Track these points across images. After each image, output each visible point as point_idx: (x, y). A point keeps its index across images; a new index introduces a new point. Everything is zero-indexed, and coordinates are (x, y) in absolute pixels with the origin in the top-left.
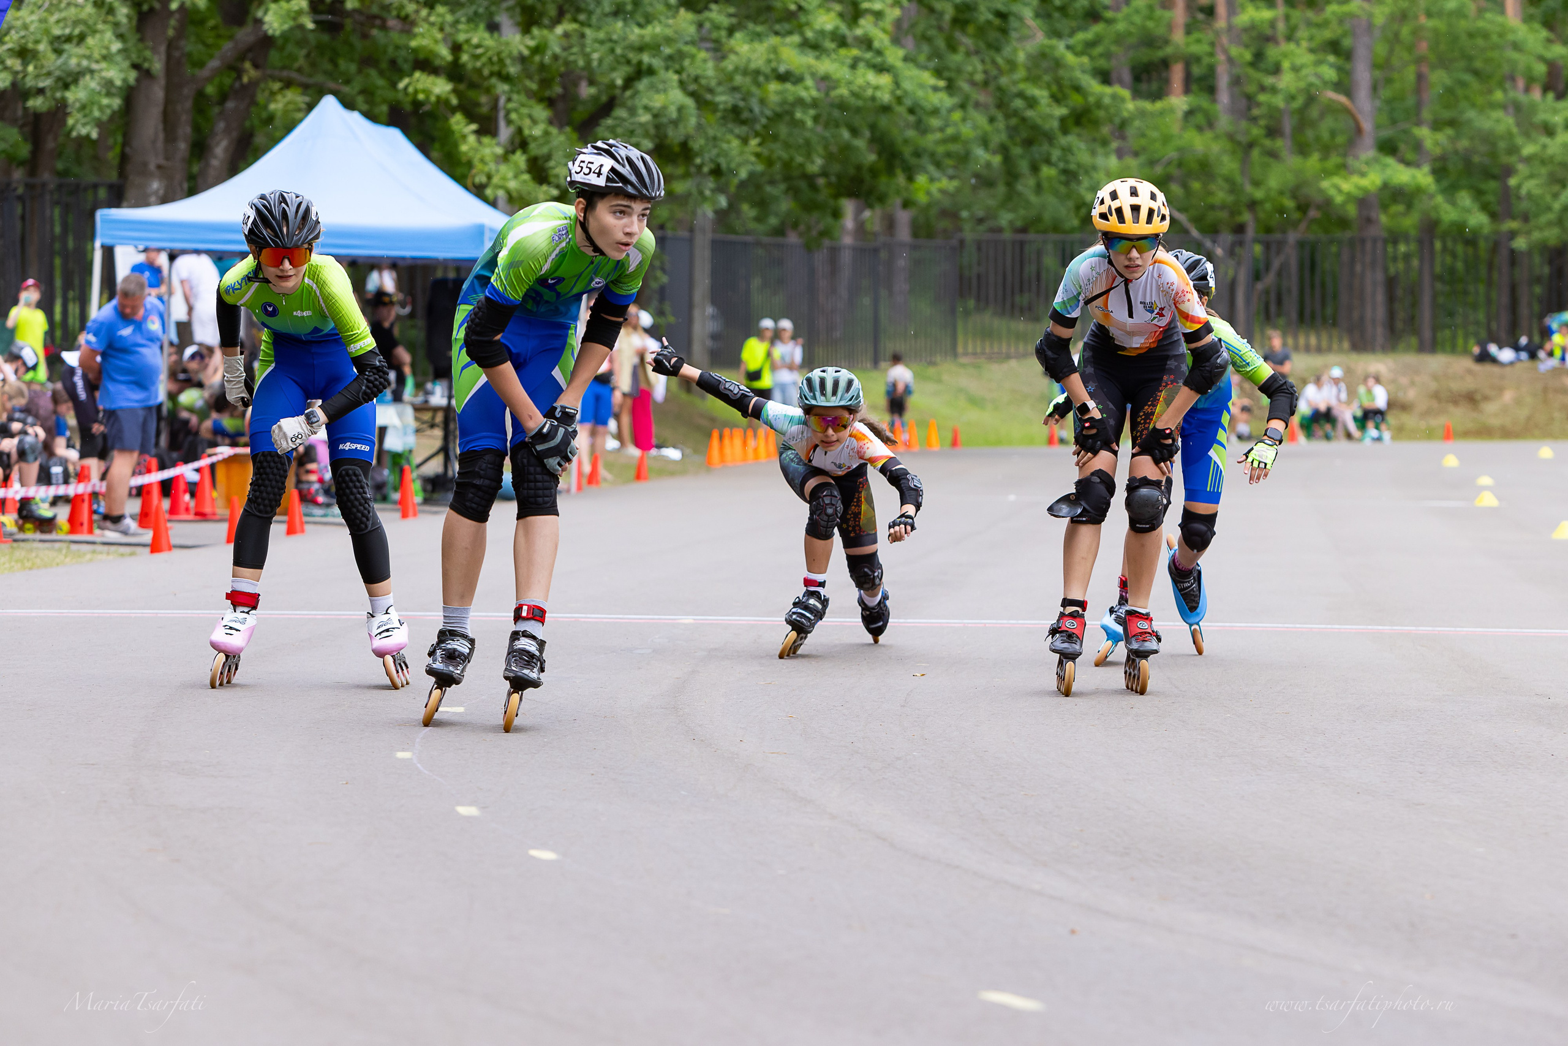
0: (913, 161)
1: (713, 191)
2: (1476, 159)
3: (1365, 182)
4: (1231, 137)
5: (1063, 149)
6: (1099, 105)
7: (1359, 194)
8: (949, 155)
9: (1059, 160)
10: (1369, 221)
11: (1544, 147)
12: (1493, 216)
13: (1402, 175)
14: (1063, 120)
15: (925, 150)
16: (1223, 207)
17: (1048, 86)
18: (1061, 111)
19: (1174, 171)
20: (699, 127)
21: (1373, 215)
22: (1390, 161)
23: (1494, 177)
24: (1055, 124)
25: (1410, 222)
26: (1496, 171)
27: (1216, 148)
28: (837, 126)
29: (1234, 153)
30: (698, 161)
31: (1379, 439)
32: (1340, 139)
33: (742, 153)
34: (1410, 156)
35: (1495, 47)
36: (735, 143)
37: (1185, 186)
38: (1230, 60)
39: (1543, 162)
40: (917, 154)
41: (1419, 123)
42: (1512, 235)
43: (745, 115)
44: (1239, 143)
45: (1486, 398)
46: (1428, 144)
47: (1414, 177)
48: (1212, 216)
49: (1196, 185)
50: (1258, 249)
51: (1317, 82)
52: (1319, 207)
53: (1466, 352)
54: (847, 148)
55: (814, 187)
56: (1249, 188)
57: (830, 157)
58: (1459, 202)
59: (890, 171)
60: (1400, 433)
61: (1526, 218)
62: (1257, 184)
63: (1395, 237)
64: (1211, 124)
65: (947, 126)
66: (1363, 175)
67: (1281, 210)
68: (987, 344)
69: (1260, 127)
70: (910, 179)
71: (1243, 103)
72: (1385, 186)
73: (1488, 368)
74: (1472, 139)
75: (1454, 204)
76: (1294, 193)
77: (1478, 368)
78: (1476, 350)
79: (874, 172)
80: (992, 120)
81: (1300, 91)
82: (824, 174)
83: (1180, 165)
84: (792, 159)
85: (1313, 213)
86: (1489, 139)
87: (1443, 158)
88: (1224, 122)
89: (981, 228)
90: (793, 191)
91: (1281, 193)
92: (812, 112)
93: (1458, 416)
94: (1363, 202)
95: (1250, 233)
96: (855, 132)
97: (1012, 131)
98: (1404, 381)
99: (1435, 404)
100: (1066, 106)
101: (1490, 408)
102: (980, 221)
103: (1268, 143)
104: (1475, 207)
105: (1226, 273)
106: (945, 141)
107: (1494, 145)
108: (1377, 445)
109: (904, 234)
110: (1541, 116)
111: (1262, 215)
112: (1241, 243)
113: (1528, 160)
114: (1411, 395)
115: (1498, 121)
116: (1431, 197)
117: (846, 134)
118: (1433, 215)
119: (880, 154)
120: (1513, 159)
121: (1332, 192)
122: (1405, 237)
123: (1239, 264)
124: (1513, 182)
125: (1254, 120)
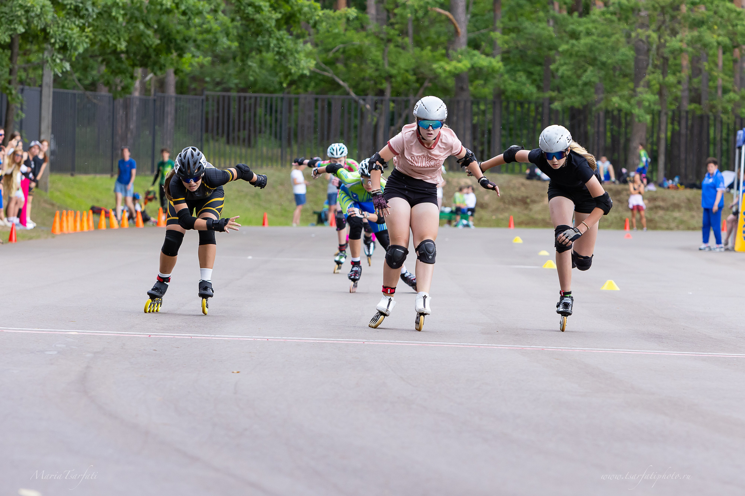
0: (183, 44)
1: (61, 60)
2: (529, 52)
3: (460, 65)
4: (376, 35)
5: (278, 39)
7: (457, 72)
8: (204, 41)
10: (462, 89)
11: (573, 46)
12: (539, 88)
13: (484, 61)
15: (190, 38)
16: (370, 79)
19: (340, 56)
20: (54, 20)
21: (465, 87)
22: (476, 52)
23: (539, 64)
24: (273, 23)
25: (488, 91)
26: (540, 60)
27: (367, 42)
28: (137, 21)
29: (378, 46)
30: (53, 41)
31: (467, 226)
32: (443, 39)
33: (80, 36)
34: (488, 50)
36: (76, 30)
37: (346, 65)
39: (571, 55)
40: (186, 40)
41: (494, 30)
42: (552, 100)
43: (84, 12)
44: (382, 39)
45: (534, 202)
46: (499, 42)
47: (491, 62)
48: (362, 85)
49: (354, 65)
50: (392, 105)
52: (431, 80)
53: (521, 172)
54: (142, 35)
55: (119, 60)
56: (387, 68)
57: (129, 42)
58: (518, 78)
59: (168, 51)
60: (479, 223)
61: (559, 89)
62: (392, 65)
63: (476, 100)
64: (363, 28)
65: (203, 23)
66: (459, 61)
67: (406, 83)
68: (222, 160)
69: (396, 29)
70: (180, 56)
71: (384, 15)
72: (473, 67)
73: (535, 182)
74: (527, 39)
75: (515, 80)
76: (415, 71)
77: (528, 182)
78: (528, 172)
79: (158, 51)
80: (233, 20)
81: (421, 7)
82: (127, 52)
83: (344, 52)
84: (108, 41)
85: (427, 84)
87: (508, 52)
88: (373, 26)
89: (218, 88)
90: (107, 62)
91: (407, 71)
92: (122, 12)
93: (516, 211)
94: (459, 77)
95: (388, 94)
96: (148, 25)
97: (247, 28)
99: (502, 205)
100: (280, 13)
101: (536, 207)
102: (218, 84)
103: (399, 39)
104: (528, 82)
105: (373, 120)
106: (201, 33)
107: (540, 43)
108: (467, 229)
109: (171, 91)
110: (570, 27)
111: (394, 85)
112: (382, 101)
113: (563, 53)
115: (543, 29)
116: (502, 75)
117: (142, 27)
118: (502, 87)
119: (161, 39)
120: (552, 53)
121: (439, 70)
122: (484, 99)
123: (380, 114)
124: (552, 67)
125: (392, 25)
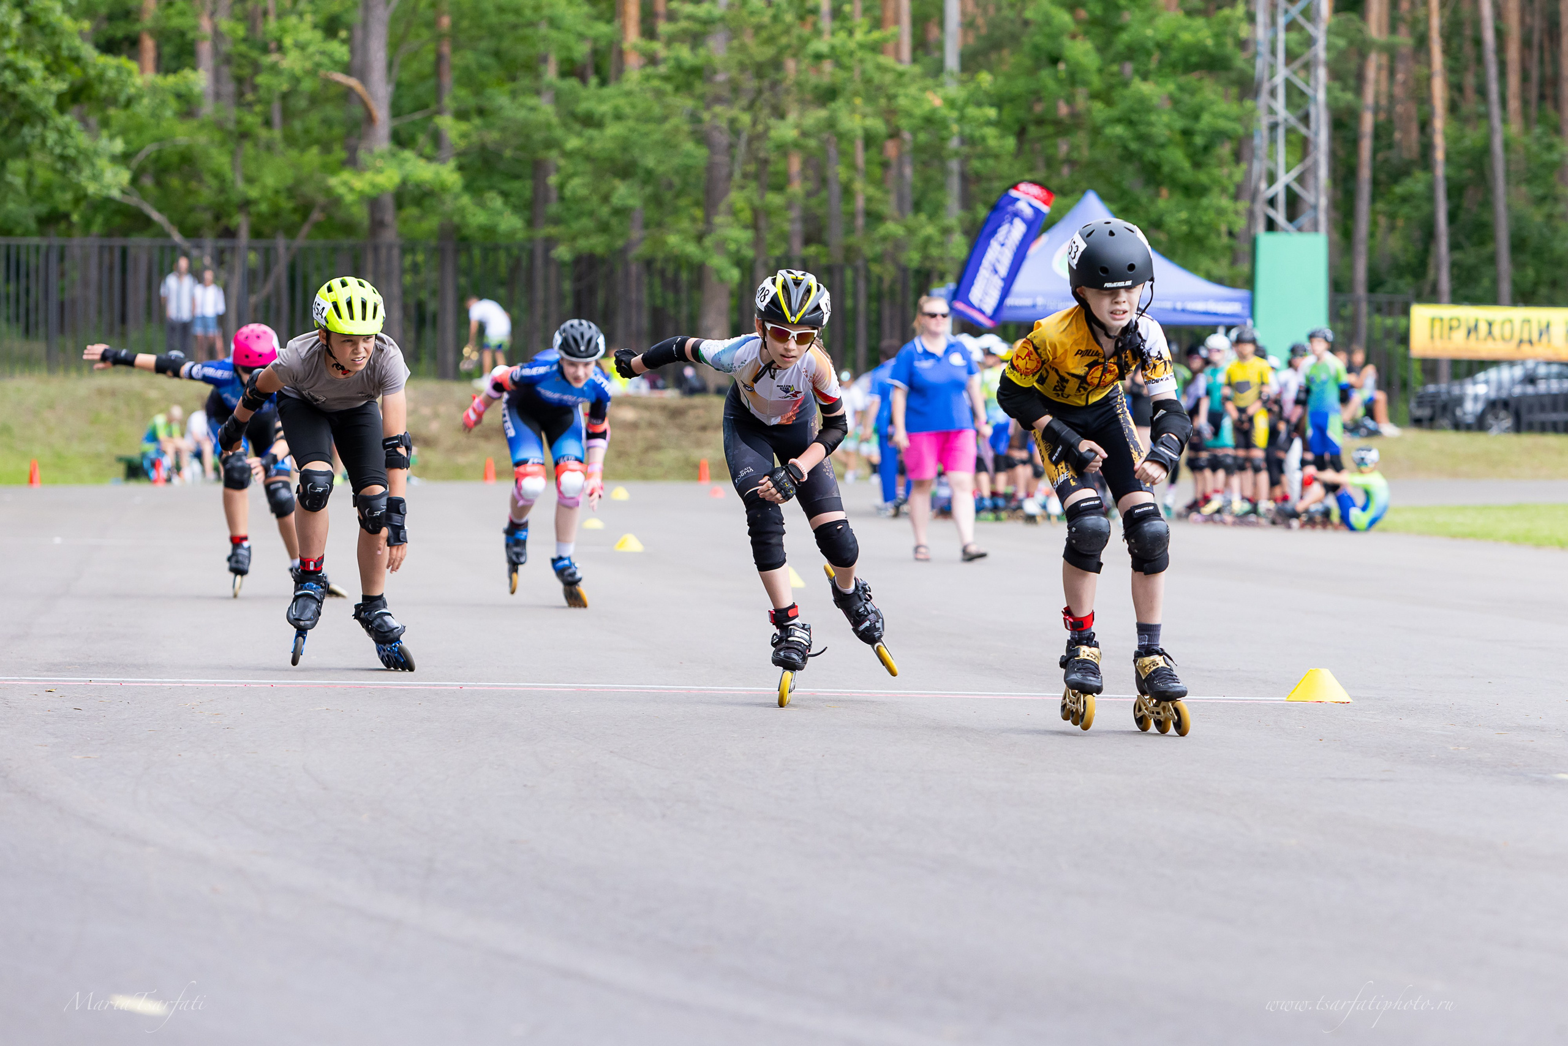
2: (507, 154)
3: (380, 180)
4: (218, 125)
6: (101, 78)
7: (373, 193)
9: (56, 143)
10: (378, 226)
11: (591, 140)
12: (527, 220)
13: (424, 171)
14: (60, 96)
16: (207, 208)
17: (42, 56)
18: (59, 86)
19: (149, 166)
21: (385, 218)
22: (409, 155)
23: (529, 175)
25: (426, 228)
27: (202, 138)
29: (222, 145)
32: (338, 130)
34: (430, 149)
35: (532, 24)
38: (217, 35)
39: (587, 158)
41: (440, 112)
42: (551, 242)
44: (230, 133)
46: (451, 135)
47: (437, 174)
49: (175, 182)
50: (253, 258)
51: (325, 60)
52: (324, 208)
56: (241, 186)
58: (489, 203)
60: (424, 472)
62: (250, 181)
63: (411, 245)
66: (378, 171)
67: (278, 212)
69: (257, 114)
71: (232, 88)
72: (404, 184)
74: (503, 129)
75: (482, 205)
76: (291, 192)
81: (307, 72)
83: (158, 158)
85: (316, 216)
86: (523, 133)
87: (468, 153)
88: (210, 109)
91: (277, 192)
94: (374, 203)
95: (244, 236)
98: (426, 411)
103: (262, 133)
104: (506, 209)
107: (528, 137)
110: (582, 107)
111: (255, 218)
112: (232, 249)
113: (573, 154)
114: (434, 427)
115: (535, 109)
116: (456, 196)
118: (457, 218)
120: (552, 154)
121: (341, 190)
124: (553, 180)
125: (248, 105)
